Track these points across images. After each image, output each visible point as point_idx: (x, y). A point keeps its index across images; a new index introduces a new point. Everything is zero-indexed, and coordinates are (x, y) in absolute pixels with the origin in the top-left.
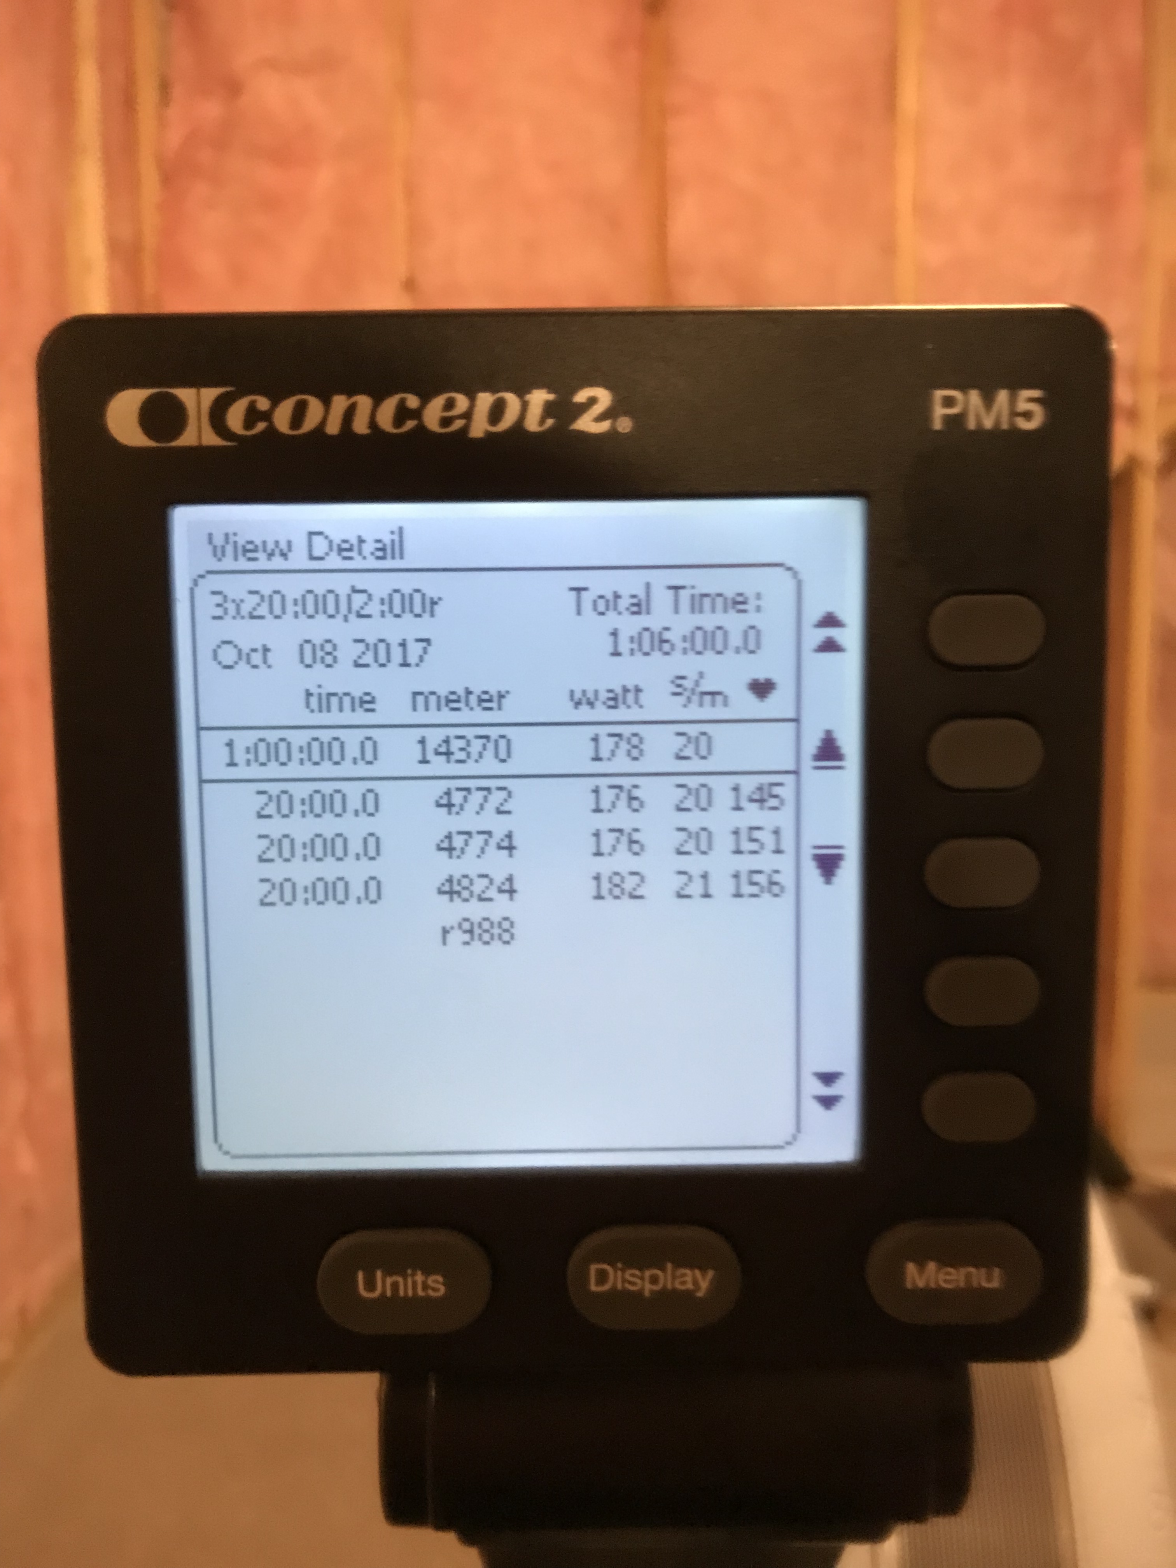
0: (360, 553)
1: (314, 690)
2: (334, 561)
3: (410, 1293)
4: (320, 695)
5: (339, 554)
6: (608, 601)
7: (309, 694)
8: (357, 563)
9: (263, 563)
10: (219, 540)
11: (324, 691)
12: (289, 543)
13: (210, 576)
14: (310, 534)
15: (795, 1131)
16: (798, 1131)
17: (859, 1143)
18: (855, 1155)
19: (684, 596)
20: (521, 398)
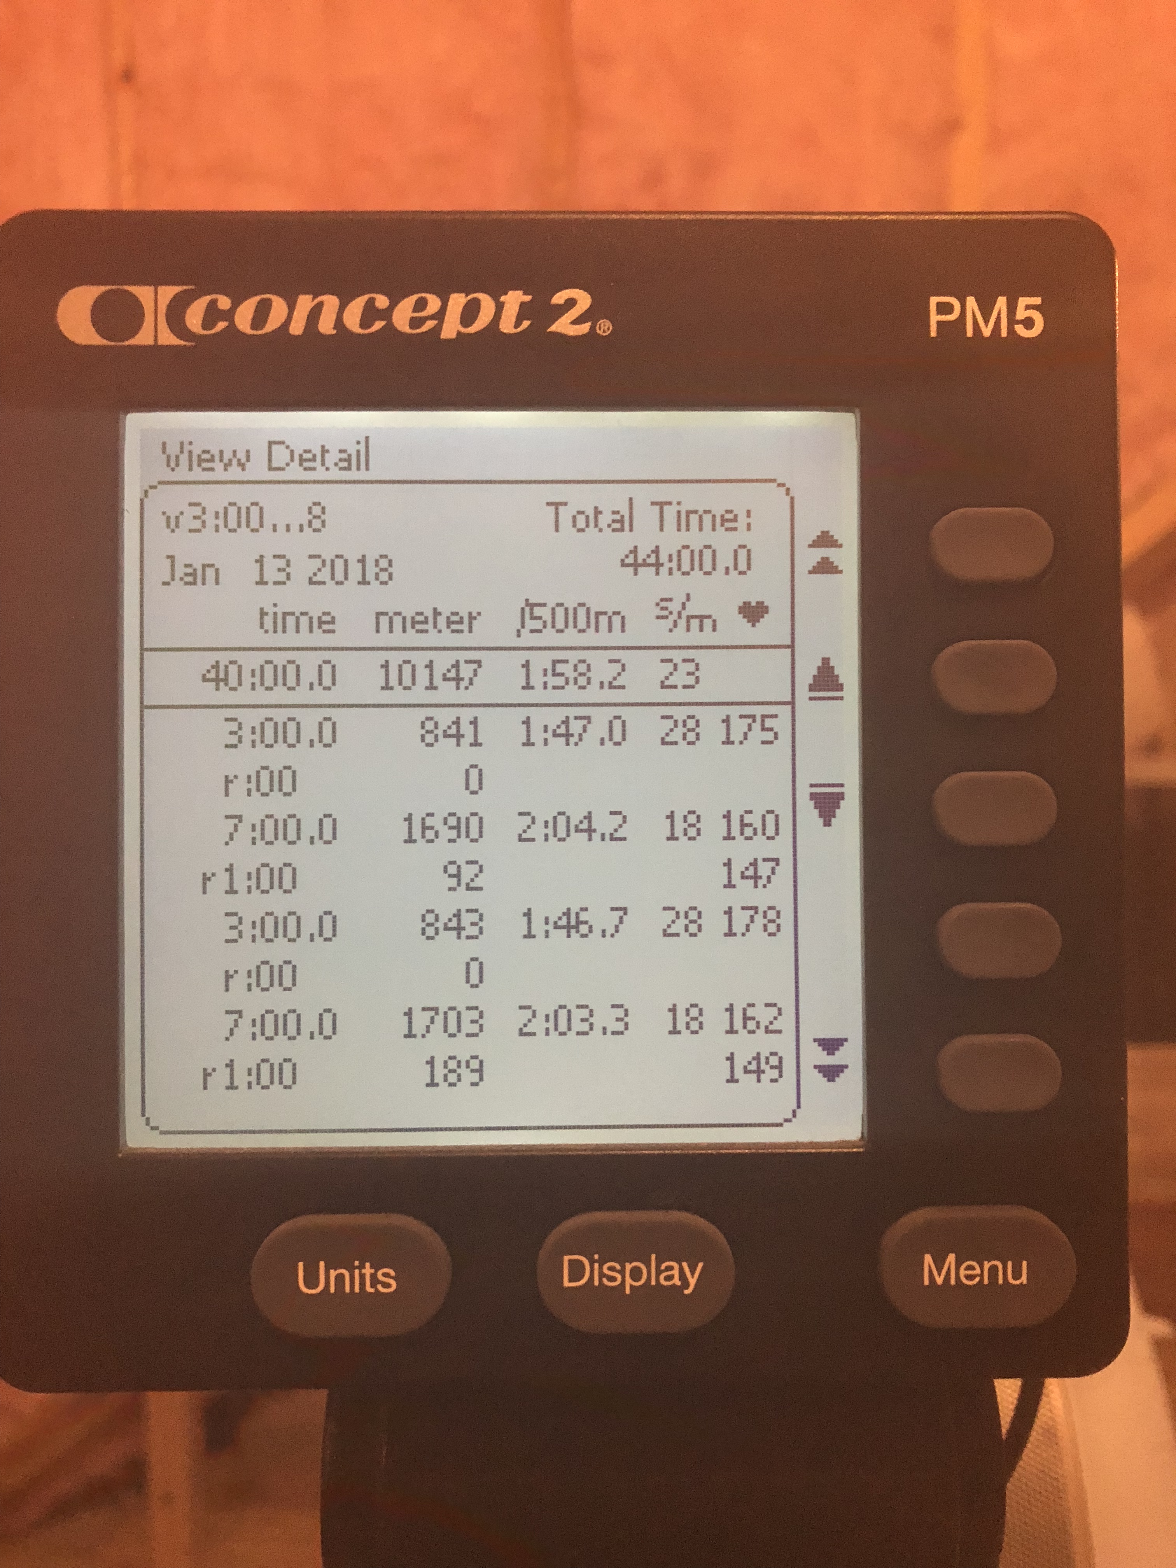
0: (323, 464)
1: (270, 610)
2: (295, 472)
3: (357, 1290)
4: (275, 614)
5: (301, 465)
6: (587, 517)
7: (263, 613)
8: (320, 474)
9: (219, 474)
10: (173, 450)
11: (280, 611)
12: (248, 453)
13: (162, 488)
14: (271, 443)
15: (794, 1106)
16: (799, 1107)
17: (865, 1119)
18: (862, 1133)
19: (670, 513)
20: (496, 299)
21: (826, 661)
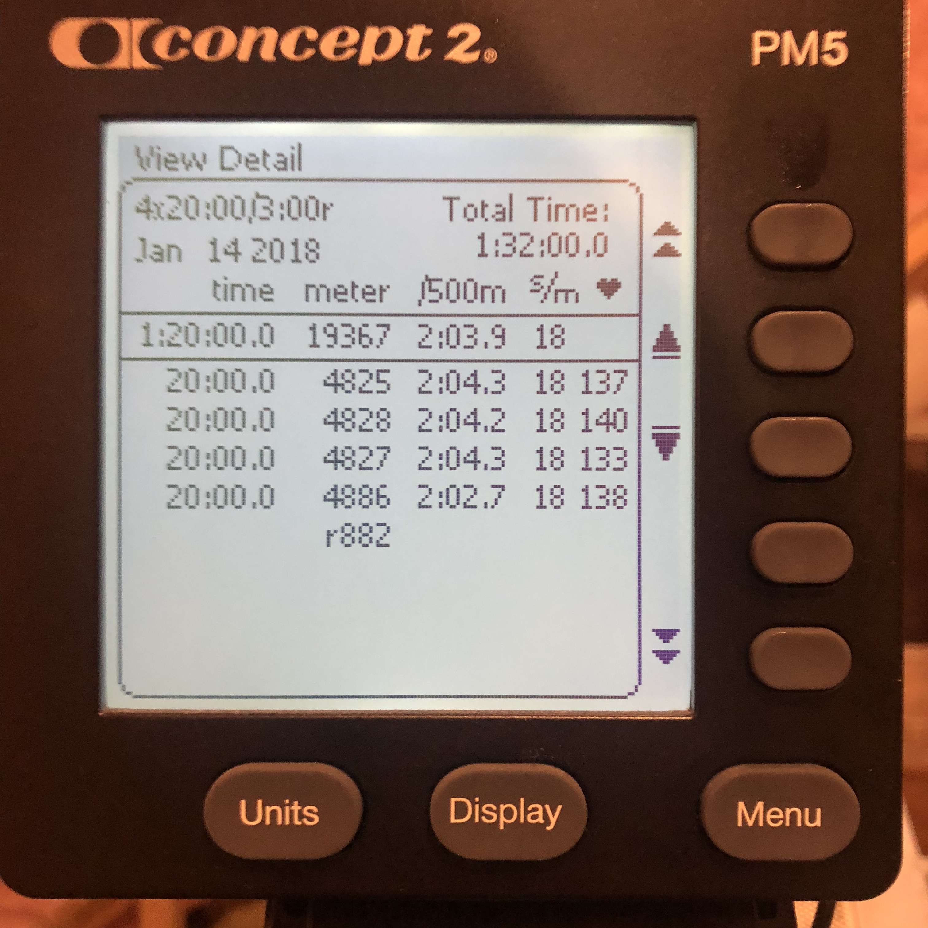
0: (264, 165)
1: (221, 282)
2: (242, 171)
3: (287, 822)
4: (226, 286)
5: (247, 165)
6: (476, 210)
7: (216, 285)
8: (262, 173)
9: (182, 172)
10: (144, 153)
11: (229, 283)
12: (205, 156)
13: (136, 184)
14: (223, 149)
15: (636, 683)
16: (640, 683)
17: (693, 694)
18: (691, 705)
19: (542, 206)
20: (404, 32)
21: (666, 326)
